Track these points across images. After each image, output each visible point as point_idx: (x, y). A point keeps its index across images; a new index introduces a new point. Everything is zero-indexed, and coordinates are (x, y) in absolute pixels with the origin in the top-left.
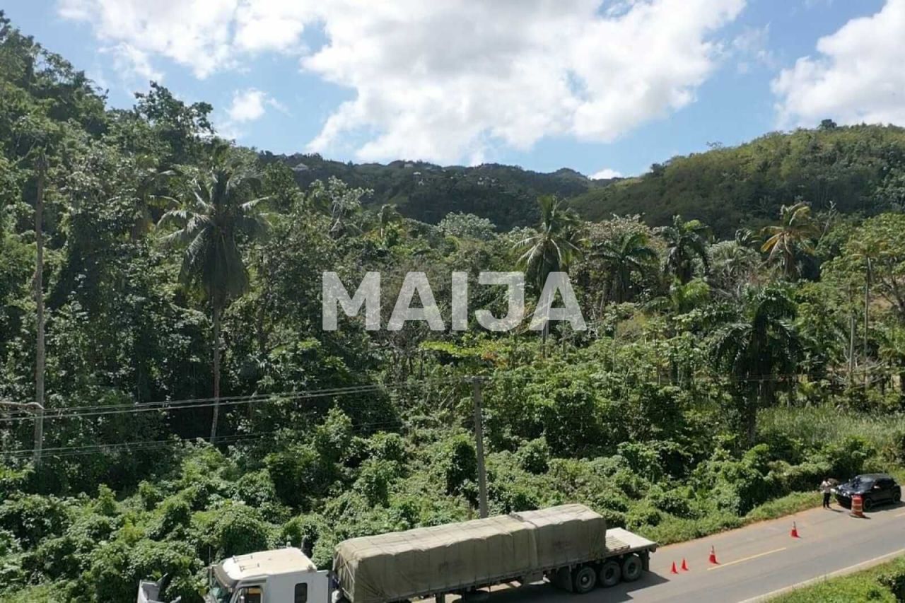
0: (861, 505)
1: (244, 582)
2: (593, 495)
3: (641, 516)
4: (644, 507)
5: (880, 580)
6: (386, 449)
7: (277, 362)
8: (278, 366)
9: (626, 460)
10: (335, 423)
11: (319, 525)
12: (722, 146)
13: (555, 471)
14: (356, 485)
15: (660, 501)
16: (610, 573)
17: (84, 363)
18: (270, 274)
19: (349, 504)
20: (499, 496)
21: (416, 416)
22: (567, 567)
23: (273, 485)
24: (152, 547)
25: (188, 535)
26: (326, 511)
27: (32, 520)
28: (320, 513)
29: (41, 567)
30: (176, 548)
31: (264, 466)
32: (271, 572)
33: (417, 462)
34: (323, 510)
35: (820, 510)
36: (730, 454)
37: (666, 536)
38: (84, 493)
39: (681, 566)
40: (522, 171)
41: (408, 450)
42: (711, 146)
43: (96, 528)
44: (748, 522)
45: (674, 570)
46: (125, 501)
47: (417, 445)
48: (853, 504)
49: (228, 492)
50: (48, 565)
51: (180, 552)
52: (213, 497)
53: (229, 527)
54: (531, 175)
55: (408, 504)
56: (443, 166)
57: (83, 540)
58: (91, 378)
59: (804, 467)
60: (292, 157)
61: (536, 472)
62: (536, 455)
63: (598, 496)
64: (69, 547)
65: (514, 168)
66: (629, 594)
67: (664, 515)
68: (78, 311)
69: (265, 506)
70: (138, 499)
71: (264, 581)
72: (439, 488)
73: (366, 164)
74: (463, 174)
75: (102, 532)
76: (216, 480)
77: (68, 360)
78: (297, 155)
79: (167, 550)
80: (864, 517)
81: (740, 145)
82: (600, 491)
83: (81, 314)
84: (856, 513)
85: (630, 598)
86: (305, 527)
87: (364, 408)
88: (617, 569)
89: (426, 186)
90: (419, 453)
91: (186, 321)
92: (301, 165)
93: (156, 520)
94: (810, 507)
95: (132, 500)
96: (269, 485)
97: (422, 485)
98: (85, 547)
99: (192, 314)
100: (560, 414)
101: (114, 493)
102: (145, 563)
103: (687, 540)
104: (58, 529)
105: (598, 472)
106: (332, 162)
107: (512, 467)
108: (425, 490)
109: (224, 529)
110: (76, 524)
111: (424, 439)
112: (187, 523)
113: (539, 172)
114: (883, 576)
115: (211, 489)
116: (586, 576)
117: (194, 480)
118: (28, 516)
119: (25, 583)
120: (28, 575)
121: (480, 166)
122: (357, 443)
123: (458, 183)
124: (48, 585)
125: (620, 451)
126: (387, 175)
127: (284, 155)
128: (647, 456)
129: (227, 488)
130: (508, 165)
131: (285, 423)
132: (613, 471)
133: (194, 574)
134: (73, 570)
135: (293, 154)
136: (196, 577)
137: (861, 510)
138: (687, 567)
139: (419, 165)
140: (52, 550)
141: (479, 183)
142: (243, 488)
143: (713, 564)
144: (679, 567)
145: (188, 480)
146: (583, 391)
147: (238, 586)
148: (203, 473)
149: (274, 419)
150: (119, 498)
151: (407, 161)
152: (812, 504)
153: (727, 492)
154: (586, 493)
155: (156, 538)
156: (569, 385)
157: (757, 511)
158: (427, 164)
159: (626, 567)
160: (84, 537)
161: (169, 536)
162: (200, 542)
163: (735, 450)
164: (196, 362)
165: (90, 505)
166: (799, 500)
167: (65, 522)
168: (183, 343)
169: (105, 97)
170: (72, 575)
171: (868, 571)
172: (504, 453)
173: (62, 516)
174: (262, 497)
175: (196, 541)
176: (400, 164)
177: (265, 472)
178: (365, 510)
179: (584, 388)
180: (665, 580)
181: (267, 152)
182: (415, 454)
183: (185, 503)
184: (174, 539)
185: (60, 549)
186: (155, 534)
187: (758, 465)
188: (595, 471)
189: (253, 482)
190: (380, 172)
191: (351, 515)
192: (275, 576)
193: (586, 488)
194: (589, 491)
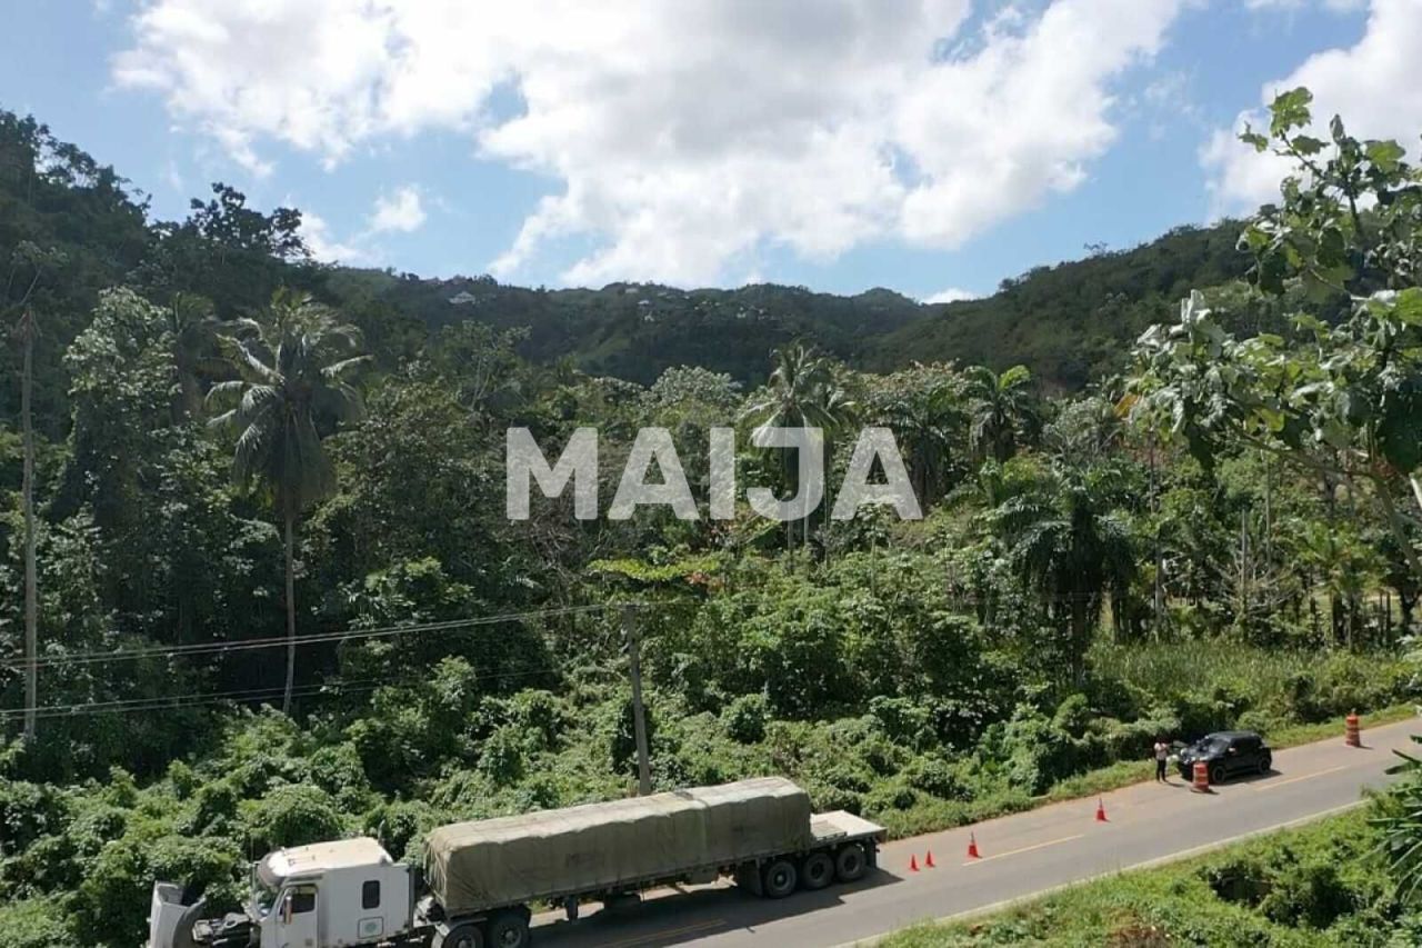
0: (1205, 775)
1: (293, 879)
2: (822, 771)
3: (886, 797)
4: (896, 785)
5: (1199, 873)
6: (531, 714)
7: (376, 593)
8: (377, 599)
9: (880, 721)
10: (452, 675)
11: (420, 816)
12: (1107, 250)
13: (773, 738)
14: (481, 763)
15: (918, 776)
16: (818, 870)
17: (96, 599)
18: (370, 467)
19: (464, 786)
20: (682, 773)
21: (582, 668)
22: (753, 862)
23: (360, 763)
24: (180, 845)
25: (233, 829)
26: (434, 798)
27: (19, 816)
28: (425, 800)
29: (30, 877)
30: (212, 846)
31: (348, 738)
32: (330, 866)
33: (578, 731)
34: (430, 796)
35: (1152, 785)
36: (1039, 710)
37: (917, 822)
38: (93, 779)
39: (924, 861)
40: (811, 295)
41: (565, 714)
42: (1091, 248)
43: (106, 823)
44: (1042, 803)
45: (914, 866)
46: (151, 788)
47: (580, 707)
48: (1195, 773)
49: (296, 774)
50: (40, 874)
51: (219, 851)
52: (274, 780)
53: (285, 815)
54: (825, 299)
55: (543, 784)
56: (686, 290)
57: (87, 839)
58: (105, 621)
59: (1140, 725)
60: (450, 282)
61: (746, 741)
62: (748, 716)
63: (829, 771)
64: (68, 849)
65: (798, 289)
66: (842, 898)
67: (922, 796)
68: (88, 527)
69: (346, 791)
70: (168, 785)
71: (319, 877)
72: (603, 765)
73: (566, 290)
74: (714, 302)
75: (114, 828)
76: (281, 758)
77: (74, 595)
78: (457, 278)
79: (203, 849)
80: (1210, 792)
81: (1136, 247)
82: (833, 764)
83: (91, 530)
84: (1200, 787)
85: (842, 902)
86: (399, 817)
87: (506, 657)
88: (828, 865)
89: (656, 323)
90: (582, 718)
91: (248, 538)
92: (464, 294)
93: (189, 812)
94: (1139, 781)
95: (160, 787)
96: (354, 763)
97: (578, 760)
98: (90, 848)
99: (255, 528)
100: (789, 659)
101: (132, 777)
102: (169, 865)
103: (945, 828)
104: (54, 827)
105: (839, 739)
106: (512, 289)
107: (712, 735)
108: (580, 768)
109: (278, 819)
110: (80, 818)
111: (591, 699)
112: (231, 815)
113: (837, 294)
114: (1204, 868)
115: (271, 770)
116: (784, 874)
117: (248, 758)
118: (14, 810)
119: (8, 899)
120: (13, 889)
121: (744, 289)
122: (490, 706)
123: (706, 317)
124: (38, 900)
125: (872, 709)
126: (598, 306)
127: (436, 279)
128: (913, 716)
129: (295, 769)
130: (788, 285)
131: (385, 680)
132: (859, 738)
133: (238, 879)
134: (73, 878)
135: (452, 277)
136: (241, 884)
137: (1205, 783)
138: (933, 862)
139: (650, 290)
140: (45, 854)
141: (739, 316)
142: (316, 767)
143: (972, 858)
144: (921, 863)
145: (239, 758)
146: (821, 624)
147: (284, 885)
148: (262, 748)
149: (372, 675)
150: (141, 783)
151: (630, 283)
152: (1142, 777)
153: (1024, 762)
154: (813, 768)
155: (186, 833)
156: (800, 616)
157: (1059, 788)
158: (662, 287)
159: (842, 861)
160: (89, 835)
161: (205, 831)
162: (248, 838)
163: (1046, 704)
164: (263, 597)
165: (101, 795)
166: (1126, 772)
167: (66, 817)
168: (242, 570)
169: (145, 206)
170: (70, 886)
171: (1185, 862)
172: (704, 716)
173: (61, 808)
174: (343, 780)
175: (243, 836)
176: (619, 288)
177: (349, 746)
178: (487, 794)
179: (823, 620)
180: (896, 879)
181: (410, 275)
182: (577, 721)
183: (232, 788)
184: (211, 834)
185: (55, 852)
186: (186, 829)
187: (1072, 724)
188: (834, 738)
189: (332, 760)
190: (587, 302)
191: (468, 802)
192: (335, 871)
193: (812, 761)
194: (818, 765)
